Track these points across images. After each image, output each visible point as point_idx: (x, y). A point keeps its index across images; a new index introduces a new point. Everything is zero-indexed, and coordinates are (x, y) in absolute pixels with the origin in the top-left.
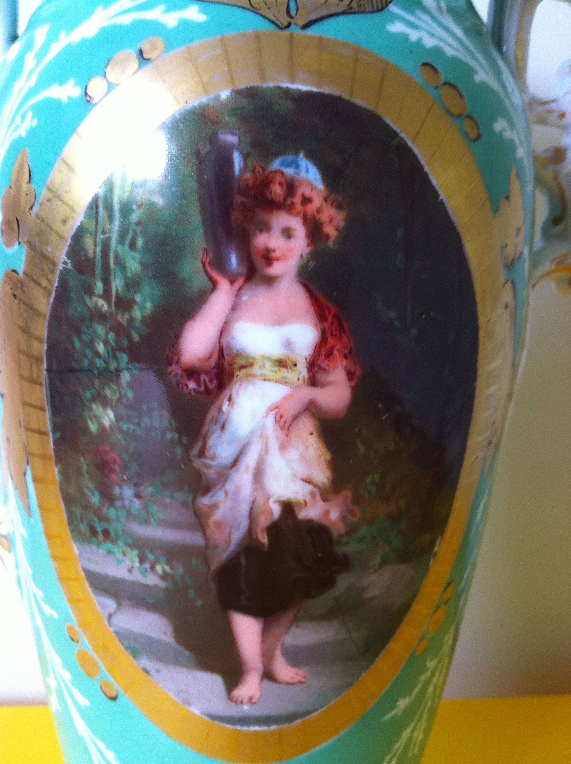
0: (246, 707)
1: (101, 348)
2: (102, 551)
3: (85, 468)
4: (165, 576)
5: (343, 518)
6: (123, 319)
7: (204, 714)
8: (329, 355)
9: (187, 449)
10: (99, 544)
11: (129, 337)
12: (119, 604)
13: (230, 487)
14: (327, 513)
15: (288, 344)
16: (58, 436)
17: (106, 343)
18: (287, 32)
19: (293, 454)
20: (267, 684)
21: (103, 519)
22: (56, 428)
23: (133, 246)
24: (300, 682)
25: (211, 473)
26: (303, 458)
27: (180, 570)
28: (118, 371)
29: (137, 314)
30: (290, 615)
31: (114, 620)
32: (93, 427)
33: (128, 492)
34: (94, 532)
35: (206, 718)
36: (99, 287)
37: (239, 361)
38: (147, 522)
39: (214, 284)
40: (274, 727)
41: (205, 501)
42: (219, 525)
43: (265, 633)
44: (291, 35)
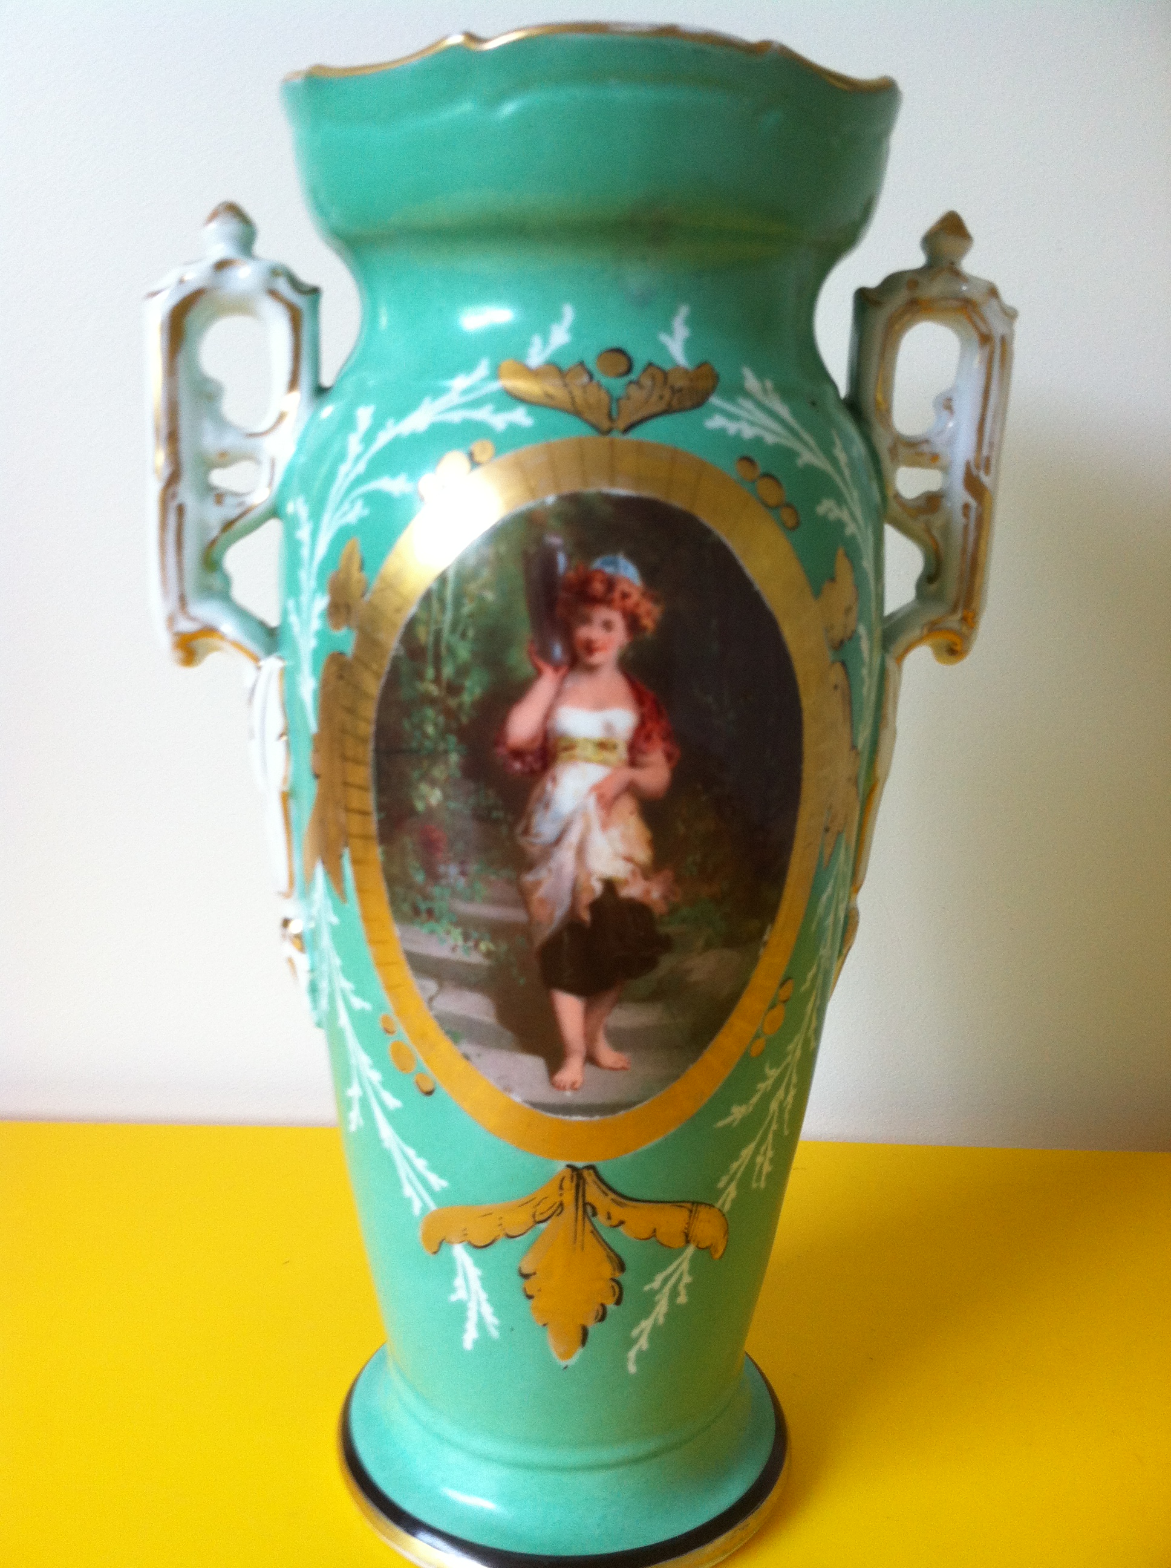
0: (568, 1094)
1: (430, 730)
2: (425, 930)
3: (410, 847)
4: (488, 954)
5: (665, 897)
6: (452, 703)
7: (526, 1102)
8: (648, 738)
9: (512, 827)
10: (422, 924)
11: (457, 719)
12: (441, 986)
13: (553, 864)
14: (648, 892)
15: (609, 727)
16: (383, 815)
17: (436, 725)
18: (606, 439)
19: (615, 832)
20: (591, 1069)
21: (427, 897)
22: (381, 808)
23: (463, 636)
24: (623, 1068)
25: (535, 851)
26: (624, 836)
27: (504, 947)
28: (446, 752)
29: (467, 698)
30: (611, 996)
31: (435, 1004)
32: (420, 806)
33: (453, 870)
34: (416, 911)
35: (527, 1106)
36: (430, 673)
37: (563, 744)
38: (471, 899)
39: (539, 673)
40: (597, 1118)
41: (529, 878)
42: (543, 902)
43: (588, 1012)
44: (612, 444)
